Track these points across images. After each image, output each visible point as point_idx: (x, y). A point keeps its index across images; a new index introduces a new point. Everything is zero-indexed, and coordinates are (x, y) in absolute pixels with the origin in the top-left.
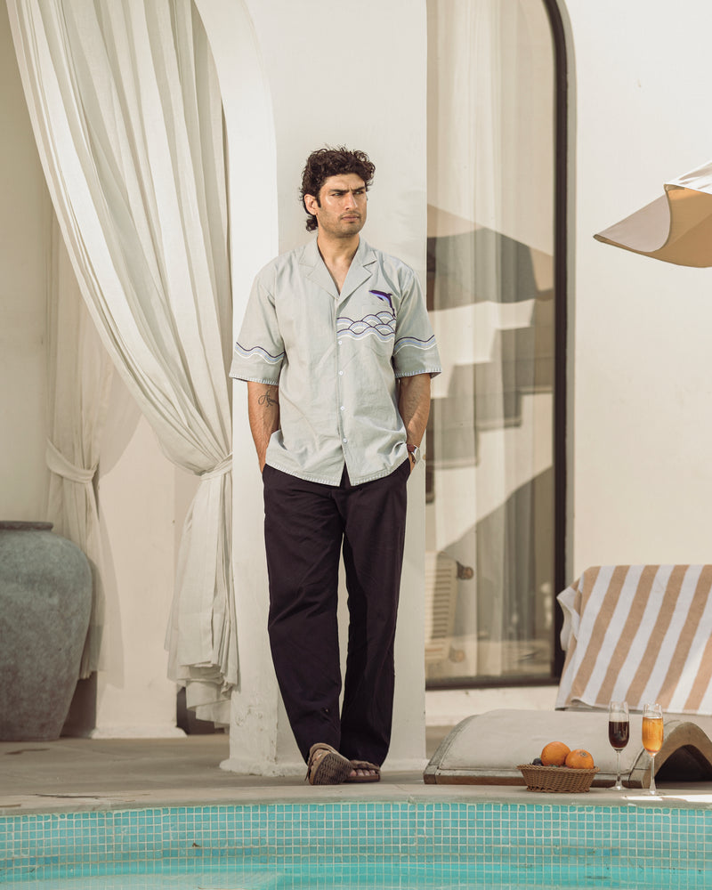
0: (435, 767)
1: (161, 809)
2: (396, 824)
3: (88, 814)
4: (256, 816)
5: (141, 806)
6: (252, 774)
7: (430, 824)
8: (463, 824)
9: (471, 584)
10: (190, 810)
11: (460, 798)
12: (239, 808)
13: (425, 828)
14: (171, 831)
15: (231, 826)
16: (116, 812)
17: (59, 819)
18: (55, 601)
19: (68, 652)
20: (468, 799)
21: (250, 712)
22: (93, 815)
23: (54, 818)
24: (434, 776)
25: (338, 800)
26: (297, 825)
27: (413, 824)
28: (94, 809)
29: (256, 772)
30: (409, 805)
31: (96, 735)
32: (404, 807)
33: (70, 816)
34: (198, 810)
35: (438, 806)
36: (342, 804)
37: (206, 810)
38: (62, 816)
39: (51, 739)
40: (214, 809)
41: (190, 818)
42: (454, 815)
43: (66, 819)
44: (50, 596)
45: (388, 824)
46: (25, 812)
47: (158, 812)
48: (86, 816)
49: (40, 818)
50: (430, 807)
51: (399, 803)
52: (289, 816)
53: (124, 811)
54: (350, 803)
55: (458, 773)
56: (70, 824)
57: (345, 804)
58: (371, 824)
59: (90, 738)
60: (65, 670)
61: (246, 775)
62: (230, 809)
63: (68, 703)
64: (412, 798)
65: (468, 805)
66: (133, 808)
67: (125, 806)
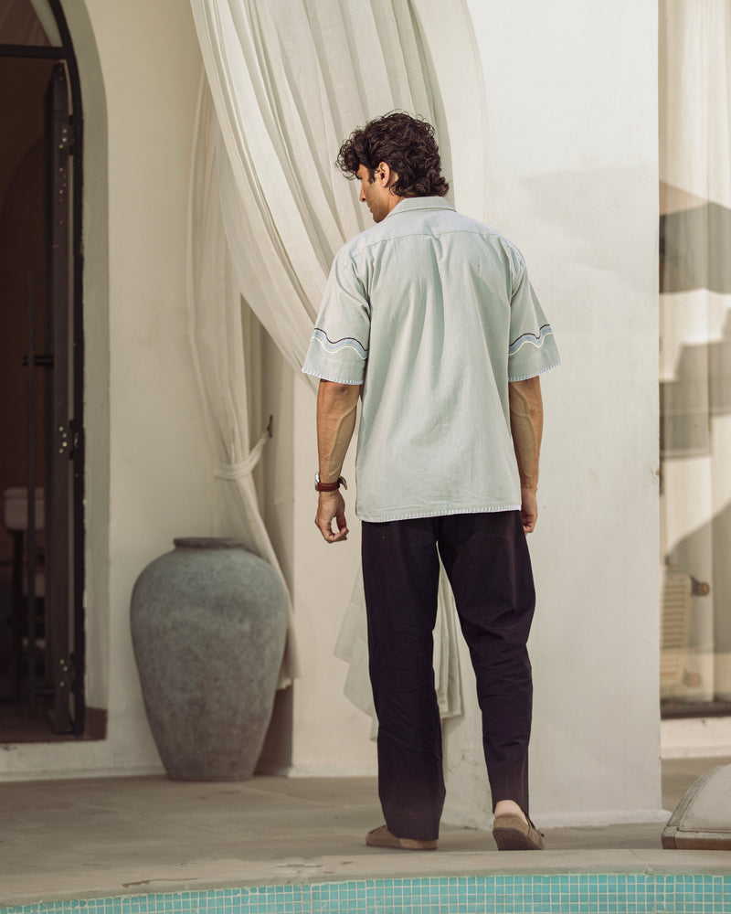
0: (674, 828)
1: (365, 881)
2: (632, 898)
3: (282, 888)
4: (472, 889)
5: (343, 878)
6: (466, 828)
7: (670, 899)
8: (708, 898)
9: (707, 602)
10: (398, 883)
11: (705, 870)
12: (453, 880)
13: (664, 903)
14: (376, 906)
15: (444, 900)
16: (313, 885)
17: (250, 894)
18: (246, 627)
19: (261, 683)
20: (714, 871)
21: (463, 757)
22: (289, 889)
23: (244, 892)
24: (673, 839)
25: (566, 870)
26: (519, 898)
27: (651, 898)
28: (289, 882)
29: (471, 825)
30: (647, 876)
31: (293, 773)
32: (641, 879)
33: (262, 890)
34: (406, 882)
35: (680, 878)
36: (570, 875)
37: (416, 882)
38: (253, 890)
39: (242, 779)
40: (426, 881)
41: (398, 892)
42: (698, 889)
43: (257, 893)
44: (241, 621)
45: (622, 898)
46: (210, 887)
47: (361, 885)
48: (280, 889)
49: (228, 893)
50: (670, 879)
51: (635, 875)
52: (509, 890)
53: (323, 884)
54: (579, 875)
55: (701, 836)
56: (262, 899)
57: (573, 875)
58: (603, 898)
59: (286, 777)
60: (258, 702)
61: (459, 828)
62: (443, 881)
63: (261, 739)
64: (650, 869)
65: (714, 877)
66: (333, 881)
67: (324, 879)
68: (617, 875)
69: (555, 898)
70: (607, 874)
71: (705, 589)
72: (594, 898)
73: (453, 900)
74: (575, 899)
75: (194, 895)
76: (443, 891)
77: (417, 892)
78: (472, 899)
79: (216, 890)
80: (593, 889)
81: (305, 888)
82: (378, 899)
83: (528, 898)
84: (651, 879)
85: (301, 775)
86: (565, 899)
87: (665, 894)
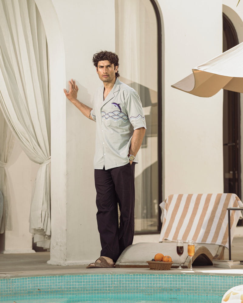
0: (119, 262)
2: (106, 281)
4: (59, 280)
5: (20, 276)
6: (58, 265)
8: (129, 281)
10: (37, 278)
11: (128, 273)
12: (53, 277)
13: (116, 283)
14: (30, 285)
15: (51, 283)
16: (12, 279)
20: (130, 273)
21: (57, 244)
22: (4, 280)
24: (119, 265)
25: (87, 273)
26: (73, 282)
27: (112, 281)
28: (4, 278)
29: (59, 264)
30: (111, 275)
31: (5, 252)
32: (109, 276)
34: (40, 278)
35: (120, 275)
36: (88, 275)
37: (42, 278)
40: (45, 277)
41: (37, 281)
42: (126, 278)
45: (103, 281)
47: (26, 279)
50: (117, 276)
51: (107, 274)
52: (70, 279)
53: (15, 278)
55: (127, 264)
57: (89, 275)
58: (98, 282)
59: (3, 254)
61: (56, 265)
62: (51, 277)
64: (112, 273)
65: (130, 275)
66: (18, 277)
67: (15, 277)
68: (102, 274)
70: (99, 274)
72: (95, 282)
73: (54, 283)
74: (89, 282)
76: (51, 280)
78: (59, 282)
80: (95, 279)
81: (9, 280)
82: (31, 283)
83: (75, 282)
84: (112, 276)
85: (8, 253)
86: (87, 282)
87: (116, 280)
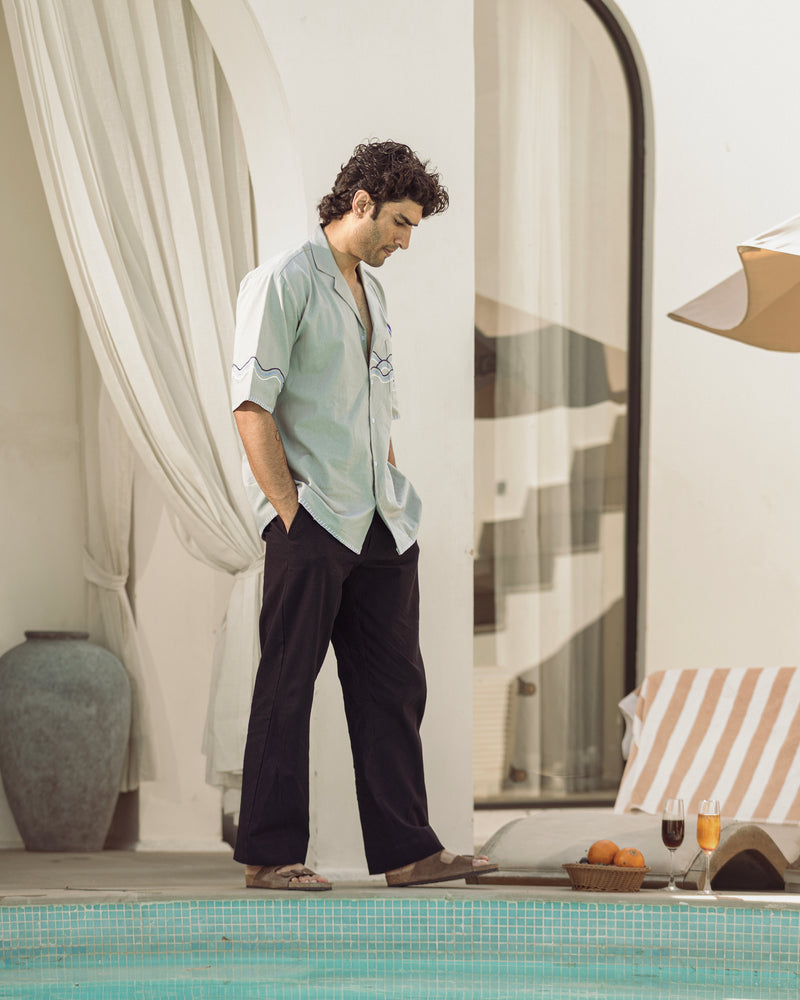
1: (189, 901)
4: (286, 911)
5: (169, 898)
9: (534, 701)
11: (501, 897)
16: (143, 904)
17: (86, 910)
18: (93, 710)
19: (108, 763)
20: (509, 898)
23: (80, 908)
27: (450, 921)
28: (120, 901)
30: (446, 901)
31: (140, 848)
32: (441, 904)
33: (96, 907)
39: (93, 850)
43: (92, 910)
44: (88, 705)
46: (51, 902)
48: (112, 907)
49: (66, 909)
51: (436, 900)
53: (151, 903)
54: (384, 900)
58: (406, 921)
59: (132, 850)
60: (105, 781)
63: (110, 814)
64: (450, 895)
65: (508, 902)
66: (160, 901)
67: (152, 899)
68: (419, 900)
69: (362, 920)
70: (410, 900)
71: (532, 689)
72: (398, 921)
73: (269, 920)
74: (380, 921)
75: (36, 909)
76: (260, 912)
77: (236, 912)
78: (287, 920)
79: (55, 906)
80: (397, 913)
85: (145, 849)
